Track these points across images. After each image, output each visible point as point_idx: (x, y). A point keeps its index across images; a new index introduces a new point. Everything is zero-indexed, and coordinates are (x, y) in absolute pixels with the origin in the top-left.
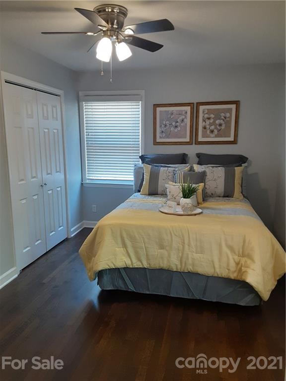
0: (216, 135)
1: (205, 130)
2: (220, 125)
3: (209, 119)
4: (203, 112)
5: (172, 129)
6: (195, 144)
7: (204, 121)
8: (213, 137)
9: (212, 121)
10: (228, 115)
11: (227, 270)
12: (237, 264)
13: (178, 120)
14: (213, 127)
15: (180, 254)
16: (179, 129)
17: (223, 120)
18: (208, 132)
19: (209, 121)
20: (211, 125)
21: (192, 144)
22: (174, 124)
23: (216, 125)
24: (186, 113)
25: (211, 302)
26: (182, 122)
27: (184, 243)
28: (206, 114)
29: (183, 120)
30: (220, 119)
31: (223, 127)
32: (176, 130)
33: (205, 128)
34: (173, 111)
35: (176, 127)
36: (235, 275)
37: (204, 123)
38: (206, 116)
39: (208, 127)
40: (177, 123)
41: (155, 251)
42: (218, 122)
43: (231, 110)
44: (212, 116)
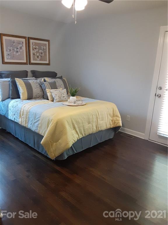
0: (40, 59)
1: (34, 56)
2: (42, 53)
3: (36, 48)
4: (32, 44)
5: (15, 53)
6: (29, 64)
7: (33, 49)
8: (39, 61)
9: (37, 50)
10: (45, 48)
11: (110, 125)
12: (112, 121)
13: (18, 47)
14: (38, 54)
15: (96, 124)
16: (19, 53)
17: (43, 51)
18: (36, 57)
19: (36, 50)
20: (37, 52)
21: (28, 64)
22: (15, 49)
23: (39, 53)
24: (23, 43)
25: (103, 142)
26: (21, 49)
27: (97, 118)
28: (34, 45)
29: (21, 48)
30: (41, 49)
31: (43, 55)
32: (17, 54)
33: (34, 54)
34: (14, 40)
35: (17, 52)
36: (113, 125)
37: (33, 51)
38: (34, 46)
39: (35, 54)
40: (18, 50)
41: (87, 126)
42: (40, 51)
43: (46, 44)
44: (37, 47)
